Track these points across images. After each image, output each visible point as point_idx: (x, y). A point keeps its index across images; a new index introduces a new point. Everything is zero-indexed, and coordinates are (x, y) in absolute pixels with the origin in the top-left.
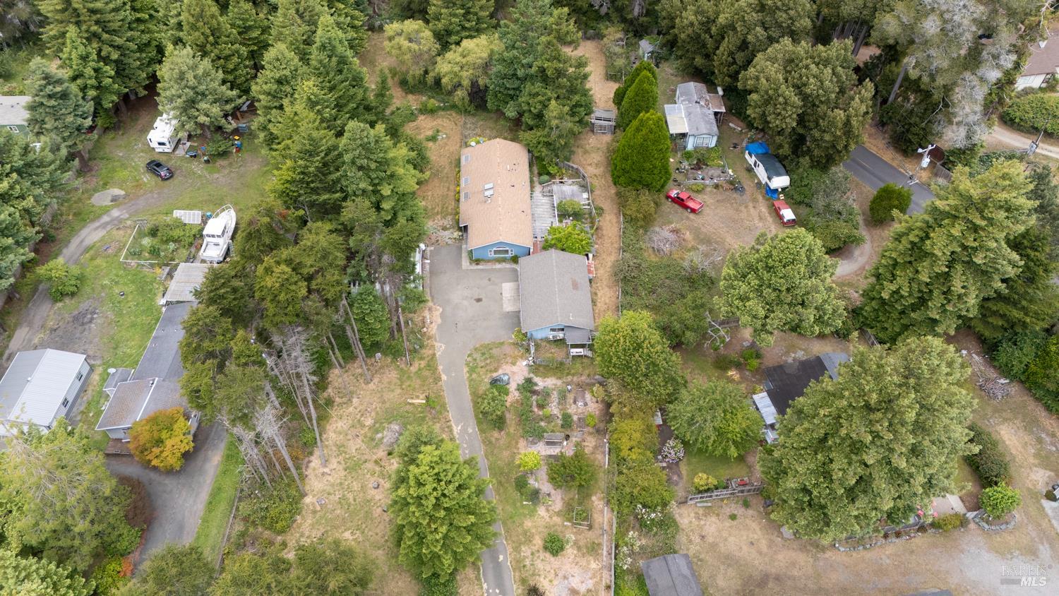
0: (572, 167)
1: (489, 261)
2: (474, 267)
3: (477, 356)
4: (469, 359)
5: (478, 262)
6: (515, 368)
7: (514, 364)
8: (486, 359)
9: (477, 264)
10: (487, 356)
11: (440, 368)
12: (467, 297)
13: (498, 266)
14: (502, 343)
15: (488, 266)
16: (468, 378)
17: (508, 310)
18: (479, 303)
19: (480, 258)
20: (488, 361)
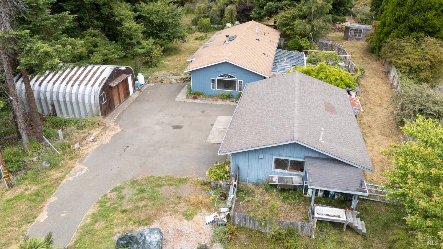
0: (327, 45)
1: (210, 96)
2: (191, 100)
3: (129, 192)
4: (114, 195)
5: (196, 95)
6: (186, 226)
7: (188, 216)
8: (142, 199)
9: (195, 98)
10: (145, 195)
11: (53, 199)
12: (163, 123)
13: (220, 102)
14: (183, 181)
15: (209, 101)
16: (87, 226)
17: (213, 141)
18: (175, 130)
19: (201, 92)
20: (141, 204)
